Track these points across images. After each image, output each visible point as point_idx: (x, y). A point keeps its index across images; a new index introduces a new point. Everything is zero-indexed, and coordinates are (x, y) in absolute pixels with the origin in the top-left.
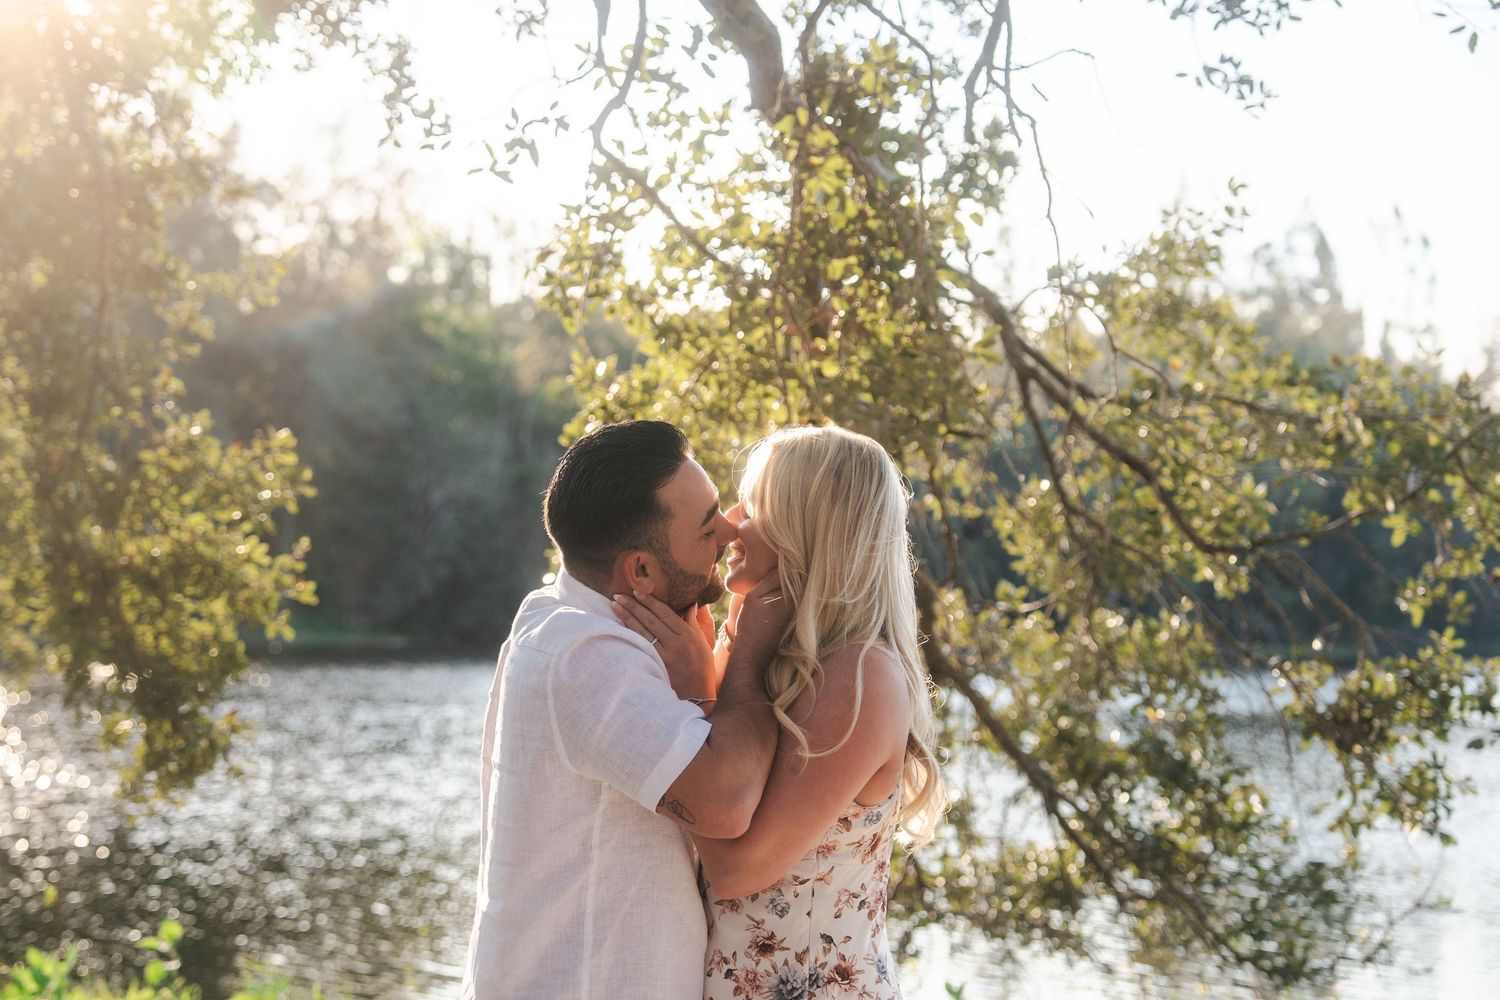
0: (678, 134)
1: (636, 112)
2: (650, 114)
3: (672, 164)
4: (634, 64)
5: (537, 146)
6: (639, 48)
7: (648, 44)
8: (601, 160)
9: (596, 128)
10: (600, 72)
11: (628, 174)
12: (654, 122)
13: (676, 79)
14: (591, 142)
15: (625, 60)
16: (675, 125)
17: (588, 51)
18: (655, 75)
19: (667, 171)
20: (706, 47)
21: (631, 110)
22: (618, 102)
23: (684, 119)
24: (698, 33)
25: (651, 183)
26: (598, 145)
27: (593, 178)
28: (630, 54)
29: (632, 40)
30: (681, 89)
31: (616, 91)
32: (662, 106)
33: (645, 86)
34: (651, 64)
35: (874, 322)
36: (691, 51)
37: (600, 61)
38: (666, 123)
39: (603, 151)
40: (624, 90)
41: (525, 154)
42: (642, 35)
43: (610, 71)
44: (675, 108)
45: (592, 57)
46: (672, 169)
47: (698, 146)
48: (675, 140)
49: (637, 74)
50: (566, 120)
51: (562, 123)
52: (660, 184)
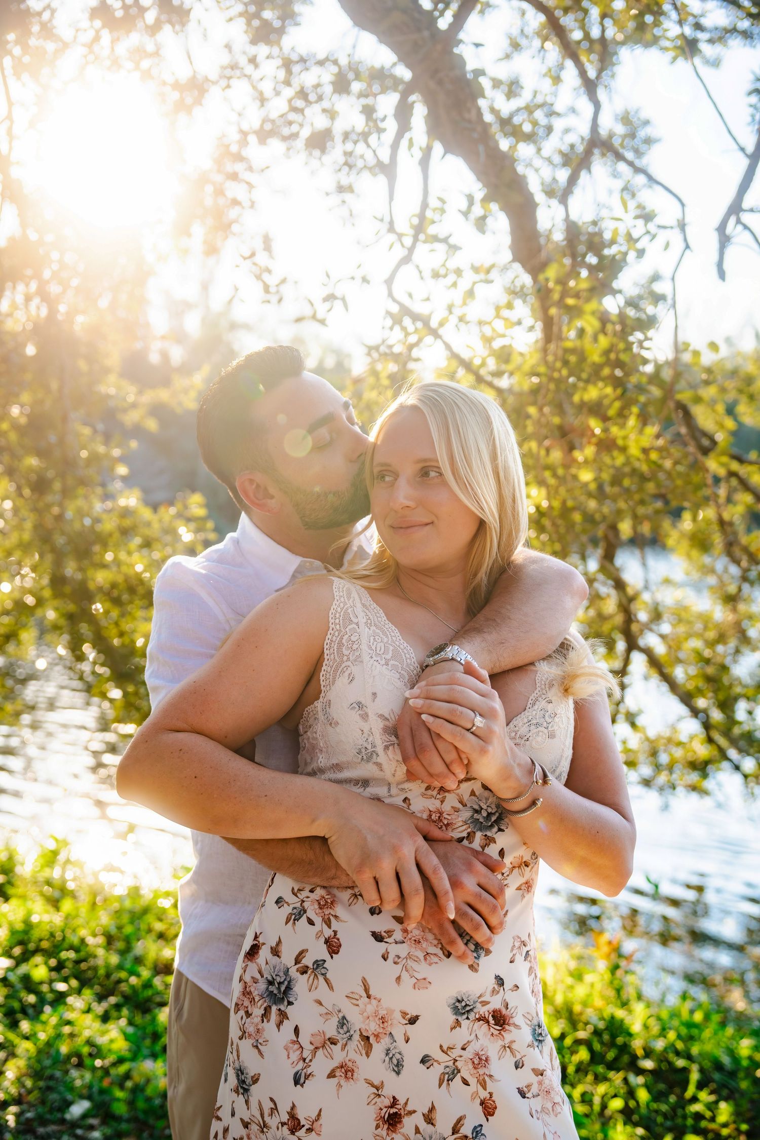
0: (455, 285)
1: (421, 268)
2: (433, 270)
3: (450, 308)
4: (419, 229)
5: (346, 298)
6: (422, 216)
7: (429, 214)
8: (395, 309)
9: (389, 282)
10: (392, 237)
11: (415, 317)
12: (436, 275)
13: (452, 241)
14: (386, 292)
15: (412, 226)
16: (452, 278)
17: (382, 220)
18: (435, 239)
19: (446, 313)
20: (478, 211)
21: (417, 267)
22: (406, 260)
23: (458, 272)
24: (471, 199)
25: (434, 324)
26: (390, 295)
27: (389, 322)
28: (416, 221)
29: (417, 210)
30: (454, 248)
31: (406, 252)
32: (442, 263)
33: (427, 246)
34: (432, 230)
35: (625, 438)
36: (466, 214)
37: (391, 229)
38: (445, 276)
39: (394, 300)
40: (411, 250)
41: (338, 304)
42: (425, 205)
43: (400, 236)
44: (452, 264)
45: (385, 226)
46: (451, 313)
47: (470, 294)
48: (453, 289)
49: (422, 237)
50: (368, 278)
51: (365, 280)
52: (441, 324)
